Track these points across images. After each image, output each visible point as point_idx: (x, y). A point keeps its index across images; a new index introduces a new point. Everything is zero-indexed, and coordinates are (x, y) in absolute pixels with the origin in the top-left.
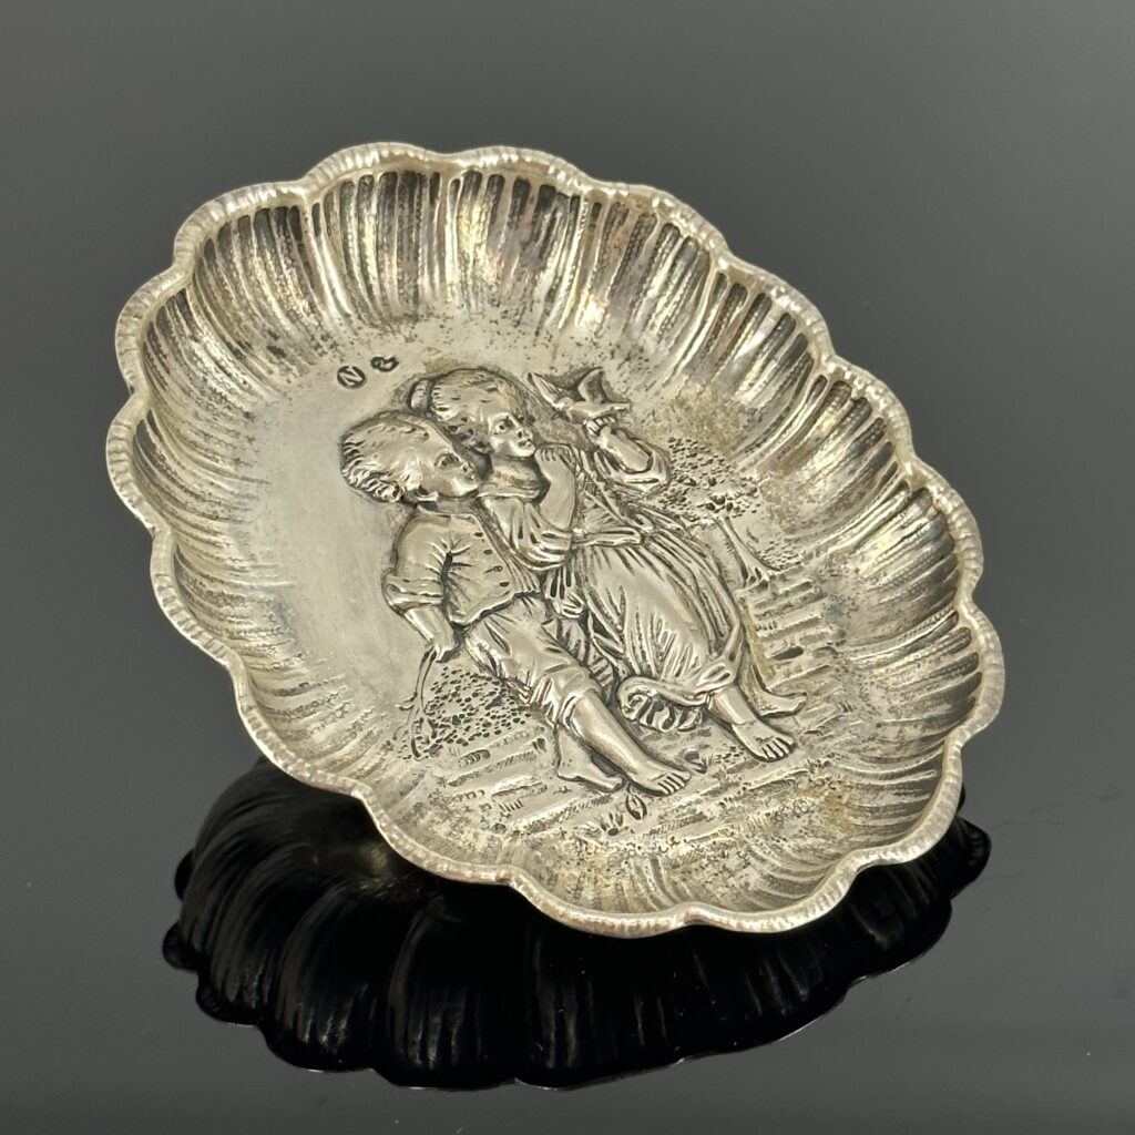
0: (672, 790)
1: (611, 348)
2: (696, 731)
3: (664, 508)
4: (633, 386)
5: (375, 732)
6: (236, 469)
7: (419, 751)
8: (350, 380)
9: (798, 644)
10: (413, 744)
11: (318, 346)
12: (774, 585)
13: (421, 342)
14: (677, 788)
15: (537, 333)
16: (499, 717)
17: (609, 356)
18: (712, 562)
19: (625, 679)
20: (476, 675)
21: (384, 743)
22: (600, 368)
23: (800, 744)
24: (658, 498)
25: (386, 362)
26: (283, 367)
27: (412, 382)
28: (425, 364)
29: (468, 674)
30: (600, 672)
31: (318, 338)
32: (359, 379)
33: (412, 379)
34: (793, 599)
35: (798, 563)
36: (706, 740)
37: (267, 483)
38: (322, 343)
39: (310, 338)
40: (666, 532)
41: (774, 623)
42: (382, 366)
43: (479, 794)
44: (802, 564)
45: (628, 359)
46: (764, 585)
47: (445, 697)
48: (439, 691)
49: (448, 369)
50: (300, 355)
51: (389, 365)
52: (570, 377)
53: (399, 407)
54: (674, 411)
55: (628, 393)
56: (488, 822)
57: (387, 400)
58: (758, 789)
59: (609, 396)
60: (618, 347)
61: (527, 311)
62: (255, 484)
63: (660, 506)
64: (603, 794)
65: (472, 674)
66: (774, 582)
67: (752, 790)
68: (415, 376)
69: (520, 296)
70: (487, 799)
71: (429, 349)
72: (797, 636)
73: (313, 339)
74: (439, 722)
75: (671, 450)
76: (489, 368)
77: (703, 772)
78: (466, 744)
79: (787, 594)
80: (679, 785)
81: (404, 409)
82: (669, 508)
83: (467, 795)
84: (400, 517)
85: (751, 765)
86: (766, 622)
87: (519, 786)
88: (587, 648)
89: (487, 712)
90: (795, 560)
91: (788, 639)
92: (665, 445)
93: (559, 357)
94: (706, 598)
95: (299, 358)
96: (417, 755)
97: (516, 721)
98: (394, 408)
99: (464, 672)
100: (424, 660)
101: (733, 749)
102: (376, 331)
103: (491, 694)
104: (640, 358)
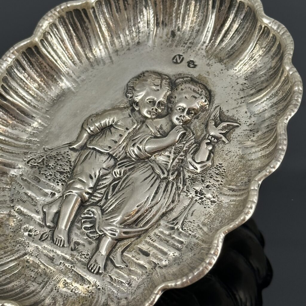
0: (57, 243)
1: (252, 122)
2: (90, 239)
3: (187, 179)
4: (238, 139)
5: (30, 147)
6: (112, 53)
7: (30, 163)
8: (176, 60)
9: (151, 253)
10: (32, 159)
11: (186, 44)
12: (174, 232)
13: (210, 68)
14: (59, 245)
15: (242, 98)
16: (56, 177)
17: (248, 124)
18: (172, 206)
19: (98, 206)
20: (70, 161)
21: (27, 152)
22: (240, 124)
23: (102, 275)
24: (190, 174)
25: (193, 64)
26: (168, 40)
27: (188, 76)
28: (199, 75)
29: (69, 159)
30: (96, 196)
31: (190, 41)
32: (179, 61)
33: (190, 75)
34: (171, 241)
35: (190, 234)
36: (86, 244)
37: (113, 63)
38: (188, 44)
39: (187, 39)
40: (175, 185)
41: (155, 240)
42: (190, 64)
43: (22, 188)
44: (191, 236)
45: (251, 130)
46: (173, 228)
47: (55, 158)
48: (57, 155)
49: (202, 82)
50: (178, 41)
51: (192, 66)
52: (228, 118)
53: (173, 78)
54: (235, 157)
55: (233, 139)
56: (13, 196)
57: (174, 73)
58: (75, 272)
59: (228, 134)
60: (255, 124)
61: (250, 89)
62: (110, 61)
63: (187, 176)
64: (44, 224)
65: (70, 160)
66: (176, 231)
67: (73, 270)
68: (191, 75)
69: (254, 83)
70: (22, 191)
71: (208, 72)
72: (155, 251)
73: (188, 40)
74: (45, 161)
75: (215, 166)
76: (212, 93)
77: (72, 250)
78: (40, 173)
79: (173, 238)
80: (60, 245)
81: (173, 80)
82: (188, 180)
83: (20, 185)
84: (124, 104)
85: (83, 264)
86: (154, 238)
87: (32, 197)
88: (104, 187)
89: (55, 172)
90: (190, 232)
91: (151, 248)
92: (217, 163)
93: (235, 110)
94: (150, 211)
95: (176, 42)
96: (28, 162)
97: (57, 182)
98: (171, 77)
99: (69, 157)
100: (67, 144)
101: (88, 254)
102: (205, 54)
103: (64, 169)
104: (254, 134)
